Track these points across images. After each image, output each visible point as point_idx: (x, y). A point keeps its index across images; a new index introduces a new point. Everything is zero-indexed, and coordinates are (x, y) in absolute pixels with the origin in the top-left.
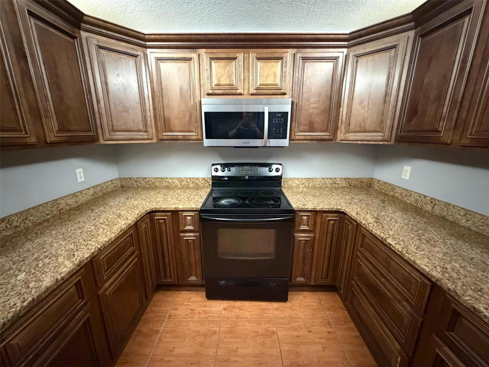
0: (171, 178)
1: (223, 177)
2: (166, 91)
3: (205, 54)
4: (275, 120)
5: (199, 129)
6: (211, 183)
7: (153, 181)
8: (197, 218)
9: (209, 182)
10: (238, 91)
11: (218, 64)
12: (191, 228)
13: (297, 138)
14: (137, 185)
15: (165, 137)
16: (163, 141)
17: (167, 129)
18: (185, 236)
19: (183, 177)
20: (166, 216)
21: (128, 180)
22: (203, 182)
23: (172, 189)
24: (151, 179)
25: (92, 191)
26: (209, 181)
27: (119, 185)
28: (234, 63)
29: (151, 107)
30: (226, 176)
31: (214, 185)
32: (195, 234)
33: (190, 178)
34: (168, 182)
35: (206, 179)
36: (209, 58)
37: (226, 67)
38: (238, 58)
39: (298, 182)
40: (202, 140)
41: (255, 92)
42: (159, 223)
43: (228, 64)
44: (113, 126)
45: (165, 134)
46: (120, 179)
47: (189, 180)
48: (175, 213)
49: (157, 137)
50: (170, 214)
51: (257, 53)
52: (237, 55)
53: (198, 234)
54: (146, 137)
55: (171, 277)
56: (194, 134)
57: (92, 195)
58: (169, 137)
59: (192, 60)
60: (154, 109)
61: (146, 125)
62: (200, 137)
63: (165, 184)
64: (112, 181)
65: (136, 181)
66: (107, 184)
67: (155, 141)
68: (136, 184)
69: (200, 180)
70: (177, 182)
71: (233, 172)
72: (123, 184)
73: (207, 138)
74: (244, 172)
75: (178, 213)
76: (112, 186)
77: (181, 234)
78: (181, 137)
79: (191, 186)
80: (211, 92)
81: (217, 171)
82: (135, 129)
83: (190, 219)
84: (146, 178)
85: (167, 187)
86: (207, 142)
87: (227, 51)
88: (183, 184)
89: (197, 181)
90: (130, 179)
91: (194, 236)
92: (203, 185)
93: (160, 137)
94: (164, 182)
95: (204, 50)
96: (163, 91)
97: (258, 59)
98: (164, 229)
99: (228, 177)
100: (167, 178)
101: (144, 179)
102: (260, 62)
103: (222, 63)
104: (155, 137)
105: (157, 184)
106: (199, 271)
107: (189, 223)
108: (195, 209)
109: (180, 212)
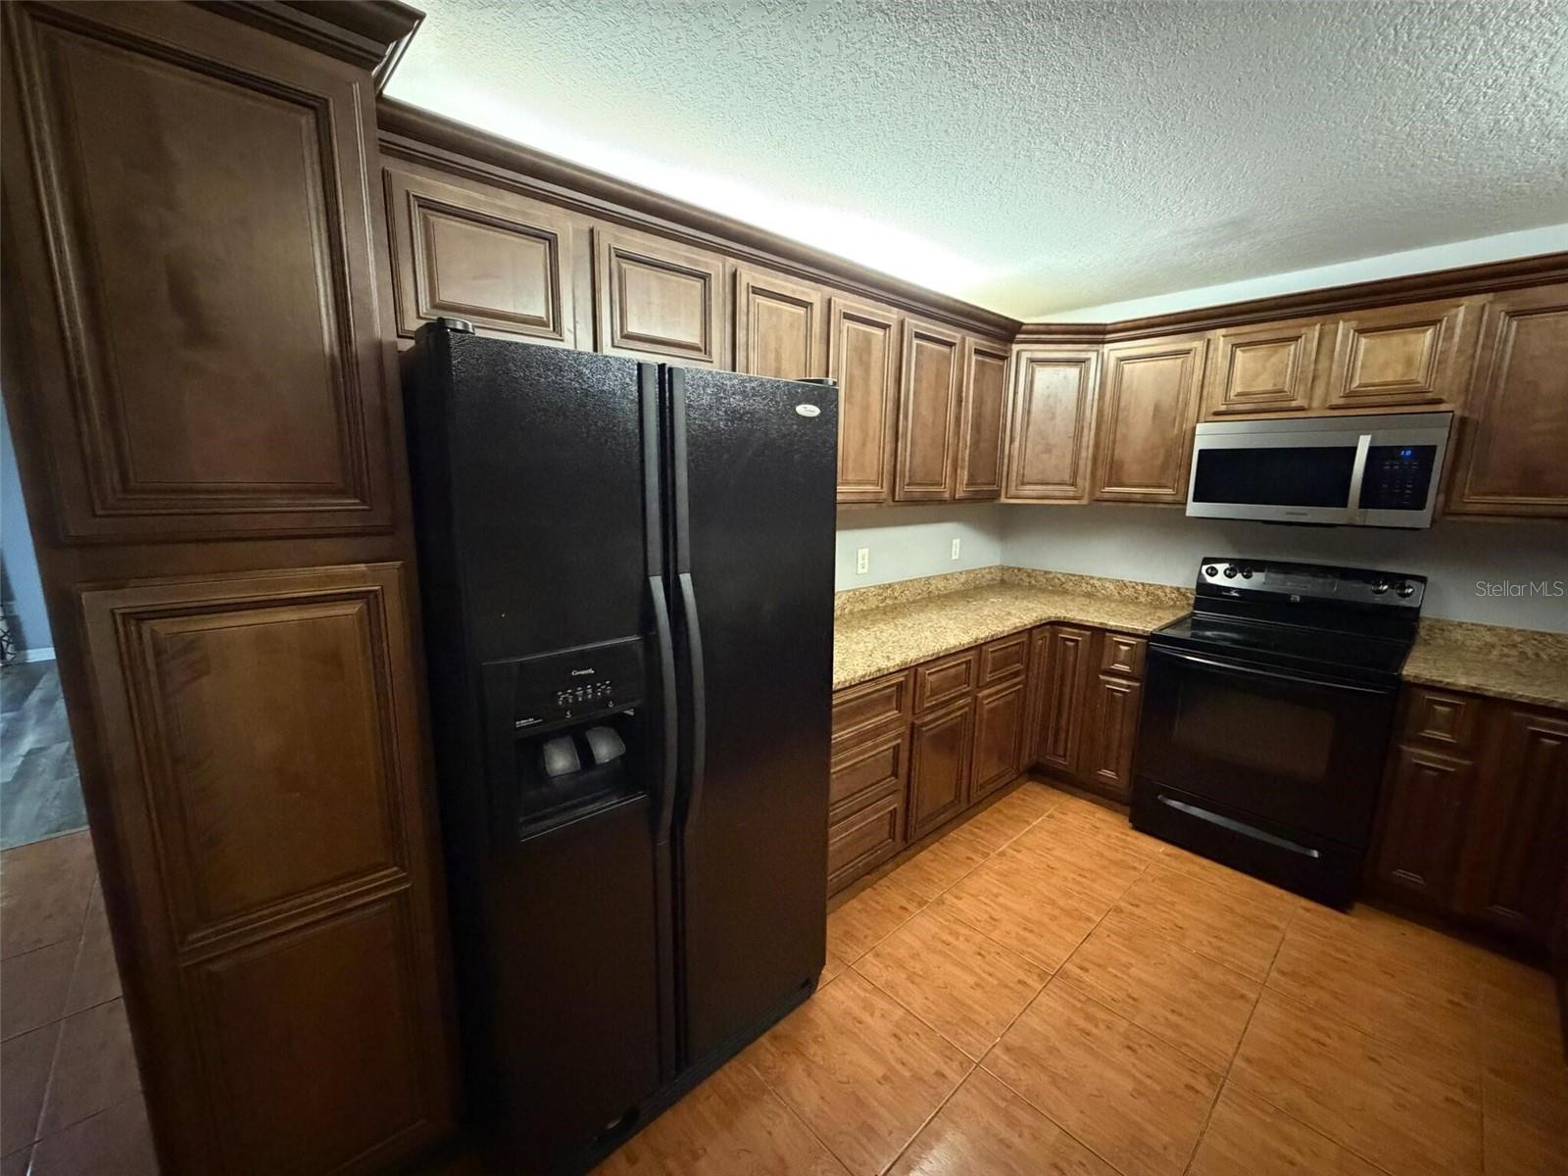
0: (1100, 579)
1: (1228, 589)
2: (1126, 413)
3: (1222, 339)
4: (1392, 466)
5: (1182, 481)
6: (1192, 602)
7: (1063, 580)
8: (1141, 652)
9: (1187, 598)
10: (1294, 404)
11: (1252, 353)
12: (1125, 668)
13: (1470, 508)
14: (1030, 583)
15: (1106, 496)
16: (1100, 503)
17: (1114, 480)
18: (1109, 683)
19: (1126, 579)
20: (1079, 635)
21: (1016, 571)
22: (1173, 596)
23: (1099, 599)
24: (1059, 576)
25: (963, 578)
26: (1189, 595)
27: (998, 578)
28: (1292, 347)
29: (1091, 443)
30: (1233, 588)
31: (1198, 604)
32: (1130, 683)
33: (1143, 584)
34: (1093, 586)
35: (1183, 590)
36: (1230, 346)
37: (1271, 356)
38: (1304, 337)
39: (1488, 638)
40: (1186, 504)
41: (1341, 401)
42: (1065, 645)
43: (1276, 352)
44: (1023, 476)
45: (1107, 489)
46: (1003, 569)
47: (1140, 588)
48: (1100, 633)
49: (1092, 493)
50: (1088, 633)
51: (1360, 320)
52: (1304, 330)
53: (1137, 684)
54: (1071, 494)
55: (1065, 756)
56: (1170, 491)
57: (963, 584)
58: (1113, 495)
59: (1192, 353)
60: (1097, 445)
61: (1075, 473)
62: (1179, 498)
63: (1085, 587)
64: (990, 568)
65: (1029, 576)
66: (983, 572)
67: (1084, 502)
68: (1028, 580)
69: (1168, 591)
70: (1112, 587)
71: (1257, 581)
72: (1006, 577)
73: (1195, 499)
74: (1289, 584)
75: (1104, 636)
76: (989, 577)
77: (1102, 677)
78: (1138, 496)
79: (1143, 600)
80: (1223, 408)
81: (1212, 575)
82: (1056, 480)
83: (1126, 651)
84: (1050, 573)
85: (1089, 595)
86: (1194, 509)
87: (1279, 326)
88: (1126, 592)
89: (1159, 592)
90: (1019, 569)
91: (1128, 687)
92: (1172, 603)
93: (1098, 495)
94: (1084, 585)
95: (1223, 331)
96: (1120, 413)
97: (1361, 331)
98: (1071, 658)
99: (1239, 591)
100: (1092, 578)
101: (1046, 572)
102: (1365, 337)
103: (1262, 351)
104: (1086, 496)
105: (1069, 586)
106: (1125, 763)
107: (1122, 657)
108: (1141, 633)
109: (1108, 634)
